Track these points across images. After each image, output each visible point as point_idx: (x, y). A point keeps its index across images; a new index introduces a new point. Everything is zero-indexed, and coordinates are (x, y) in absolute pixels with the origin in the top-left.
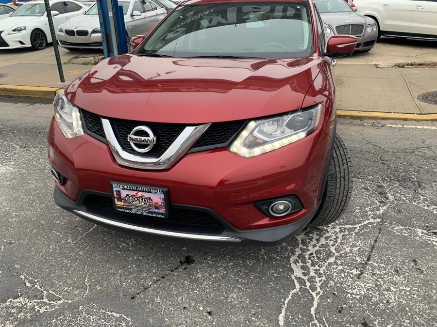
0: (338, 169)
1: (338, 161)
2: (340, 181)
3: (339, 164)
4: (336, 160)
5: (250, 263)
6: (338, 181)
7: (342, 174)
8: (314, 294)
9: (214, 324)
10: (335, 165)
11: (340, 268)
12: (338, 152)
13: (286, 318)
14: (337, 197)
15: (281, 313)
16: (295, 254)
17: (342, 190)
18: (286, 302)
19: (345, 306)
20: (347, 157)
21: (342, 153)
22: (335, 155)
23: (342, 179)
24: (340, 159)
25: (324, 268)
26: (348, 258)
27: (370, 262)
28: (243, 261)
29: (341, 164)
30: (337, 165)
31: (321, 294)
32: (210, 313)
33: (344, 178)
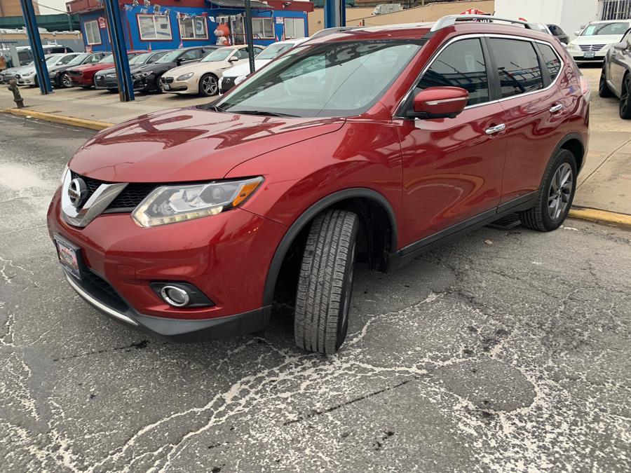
0: (315, 271)
1: (321, 261)
2: (316, 289)
3: (320, 265)
4: (318, 259)
5: (194, 366)
6: (313, 287)
7: (321, 280)
8: (213, 419)
9: (84, 407)
10: (313, 265)
11: (283, 406)
12: (326, 249)
13: (150, 431)
14: (310, 309)
15: (154, 423)
16: (255, 375)
17: (318, 301)
18: (173, 416)
19: (225, 444)
20: (337, 258)
21: (333, 251)
22: (319, 252)
23: (319, 287)
24: (324, 259)
25: (263, 400)
26: (308, 399)
27: (328, 414)
28: (189, 363)
29: (323, 264)
30: (316, 265)
31: (220, 423)
32: (92, 396)
33: (323, 285)
